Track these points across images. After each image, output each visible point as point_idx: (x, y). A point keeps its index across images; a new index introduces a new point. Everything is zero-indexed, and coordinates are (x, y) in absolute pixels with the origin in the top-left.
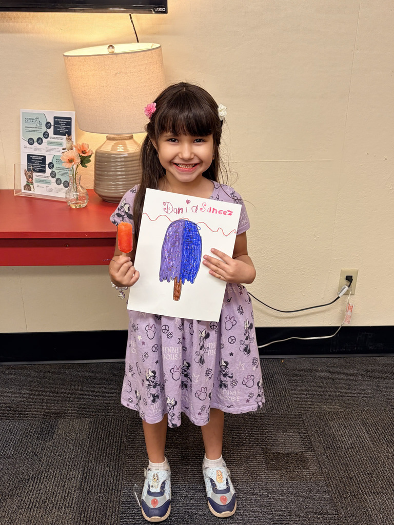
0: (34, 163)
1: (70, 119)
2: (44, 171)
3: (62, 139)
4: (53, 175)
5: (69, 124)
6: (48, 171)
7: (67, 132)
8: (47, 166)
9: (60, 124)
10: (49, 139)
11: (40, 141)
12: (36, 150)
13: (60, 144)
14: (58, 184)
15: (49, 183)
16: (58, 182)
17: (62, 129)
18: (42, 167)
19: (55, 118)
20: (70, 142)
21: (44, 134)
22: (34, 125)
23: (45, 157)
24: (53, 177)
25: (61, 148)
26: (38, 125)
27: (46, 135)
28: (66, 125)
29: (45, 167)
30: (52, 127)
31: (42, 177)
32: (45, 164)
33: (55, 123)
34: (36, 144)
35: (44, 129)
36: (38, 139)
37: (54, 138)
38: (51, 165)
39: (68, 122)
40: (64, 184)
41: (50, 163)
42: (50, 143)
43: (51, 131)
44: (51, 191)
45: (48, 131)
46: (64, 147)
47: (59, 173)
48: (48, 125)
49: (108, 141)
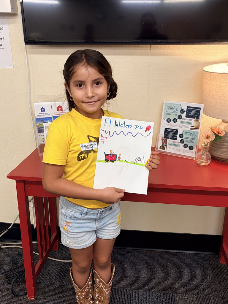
0: (169, 133)
1: (200, 108)
2: (176, 139)
3: (191, 120)
4: (182, 141)
5: (199, 112)
6: (179, 139)
7: (195, 116)
8: (178, 136)
9: (191, 111)
10: (181, 120)
11: (175, 120)
12: (171, 126)
13: (190, 123)
14: (185, 147)
15: (179, 146)
16: (186, 146)
17: (193, 114)
18: (174, 136)
19: (188, 107)
20: (198, 123)
21: (179, 116)
22: (172, 111)
23: (177, 130)
24: (182, 143)
25: (190, 126)
26: (175, 111)
27: (180, 117)
28: (196, 112)
29: (176, 137)
30: (185, 113)
31: (174, 142)
32: (177, 135)
33: (187, 110)
34: (172, 122)
35: (179, 113)
36: (174, 119)
37: (186, 119)
38: (181, 136)
39: (198, 110)
40: (189, 148)
41: (181, 134)
42: (182, 122)
43: (184, 115)
44: (179, 151)
45: (182, 115)
46: (192, 125)
47: (186, 141)
48: (182, 111)
49: (223, 123)
